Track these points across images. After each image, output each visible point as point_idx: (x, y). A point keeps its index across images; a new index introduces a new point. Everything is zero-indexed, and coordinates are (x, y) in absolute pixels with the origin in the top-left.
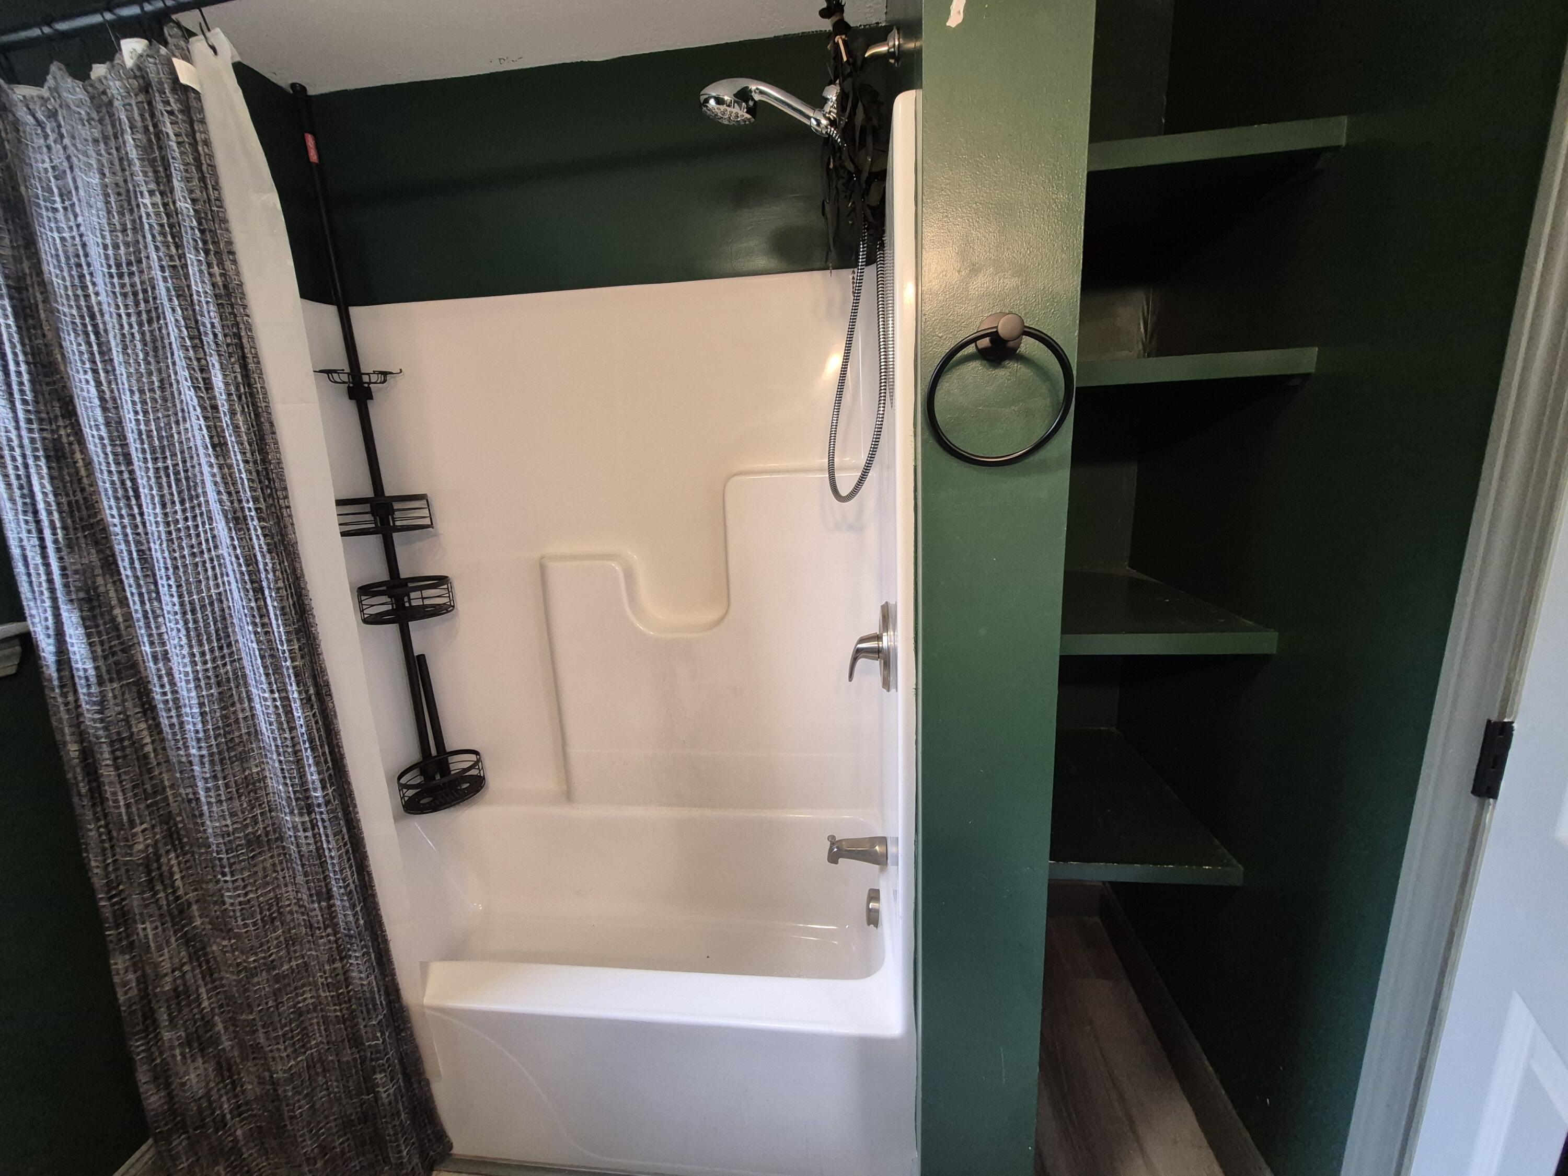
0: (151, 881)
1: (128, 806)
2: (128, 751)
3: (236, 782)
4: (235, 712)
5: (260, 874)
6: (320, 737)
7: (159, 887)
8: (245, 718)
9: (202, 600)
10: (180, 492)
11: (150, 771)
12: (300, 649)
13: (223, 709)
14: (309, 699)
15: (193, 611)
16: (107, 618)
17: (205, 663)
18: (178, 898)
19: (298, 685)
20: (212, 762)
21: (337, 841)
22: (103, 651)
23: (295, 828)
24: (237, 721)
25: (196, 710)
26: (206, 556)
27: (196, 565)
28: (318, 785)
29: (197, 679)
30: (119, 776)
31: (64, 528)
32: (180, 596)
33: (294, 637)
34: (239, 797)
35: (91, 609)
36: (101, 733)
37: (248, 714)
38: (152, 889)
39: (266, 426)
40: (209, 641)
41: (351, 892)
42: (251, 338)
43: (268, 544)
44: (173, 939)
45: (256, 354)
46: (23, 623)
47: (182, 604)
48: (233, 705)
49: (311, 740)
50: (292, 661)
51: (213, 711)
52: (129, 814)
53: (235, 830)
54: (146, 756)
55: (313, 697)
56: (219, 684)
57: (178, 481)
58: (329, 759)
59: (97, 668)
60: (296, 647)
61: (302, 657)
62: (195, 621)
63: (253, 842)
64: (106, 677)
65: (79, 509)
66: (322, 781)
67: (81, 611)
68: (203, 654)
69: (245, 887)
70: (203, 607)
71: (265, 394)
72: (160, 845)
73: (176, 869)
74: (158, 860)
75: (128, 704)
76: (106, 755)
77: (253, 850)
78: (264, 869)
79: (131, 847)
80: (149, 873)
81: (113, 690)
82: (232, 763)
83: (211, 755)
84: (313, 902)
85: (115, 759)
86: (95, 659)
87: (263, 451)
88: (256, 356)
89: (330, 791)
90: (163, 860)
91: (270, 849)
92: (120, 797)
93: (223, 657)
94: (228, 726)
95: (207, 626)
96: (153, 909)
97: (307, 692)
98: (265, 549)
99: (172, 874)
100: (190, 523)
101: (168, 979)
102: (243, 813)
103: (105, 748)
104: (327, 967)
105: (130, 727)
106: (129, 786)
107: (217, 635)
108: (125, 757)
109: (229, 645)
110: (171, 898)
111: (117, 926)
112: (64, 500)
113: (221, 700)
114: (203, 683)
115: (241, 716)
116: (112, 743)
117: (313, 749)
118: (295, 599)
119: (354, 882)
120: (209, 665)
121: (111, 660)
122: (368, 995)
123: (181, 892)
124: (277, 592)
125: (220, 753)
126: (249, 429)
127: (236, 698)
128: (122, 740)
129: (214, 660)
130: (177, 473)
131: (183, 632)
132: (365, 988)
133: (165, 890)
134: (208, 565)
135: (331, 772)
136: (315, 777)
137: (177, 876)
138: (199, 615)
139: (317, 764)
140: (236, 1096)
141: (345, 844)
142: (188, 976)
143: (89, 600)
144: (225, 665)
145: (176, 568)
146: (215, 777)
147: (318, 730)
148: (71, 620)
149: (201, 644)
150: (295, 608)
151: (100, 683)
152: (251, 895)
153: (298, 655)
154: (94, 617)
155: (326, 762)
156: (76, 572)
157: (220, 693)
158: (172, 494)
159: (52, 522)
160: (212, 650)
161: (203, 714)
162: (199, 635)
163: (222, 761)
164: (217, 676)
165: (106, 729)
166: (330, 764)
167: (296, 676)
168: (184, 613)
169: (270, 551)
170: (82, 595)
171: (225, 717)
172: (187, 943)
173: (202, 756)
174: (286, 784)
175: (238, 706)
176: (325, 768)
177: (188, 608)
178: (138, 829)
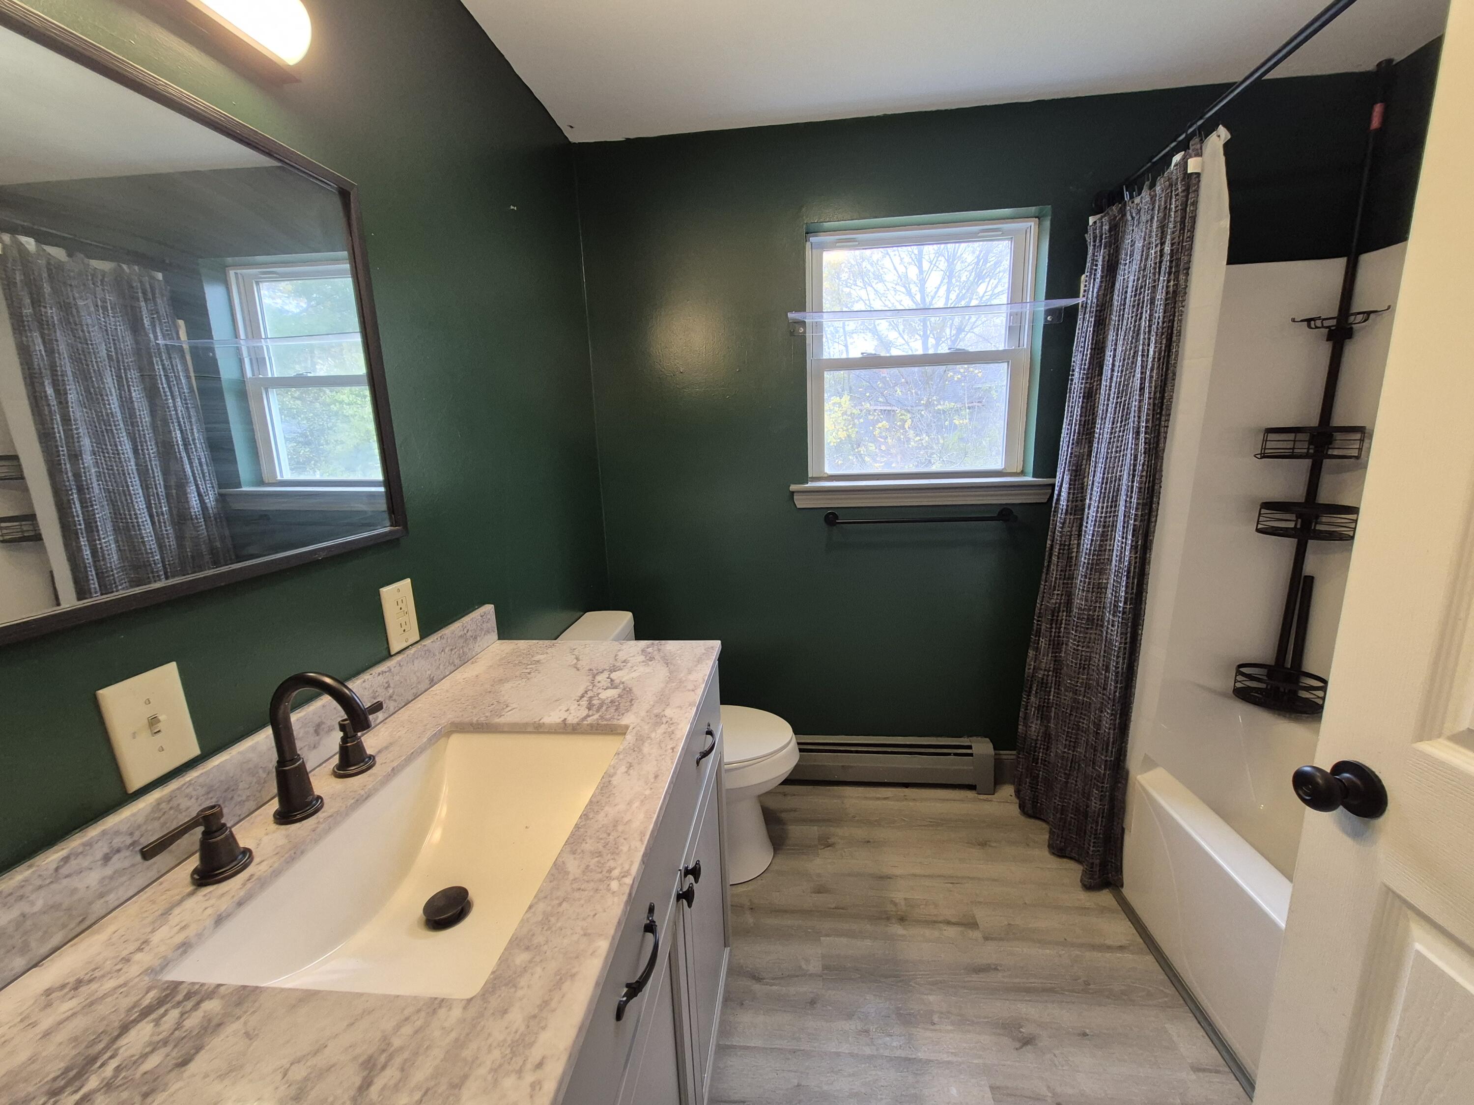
0: (1052, 620)
1: (1056, 578)
2: (1065, 552)
3: (1094, 583)
4: (1106, 545)
5: (1087, 640)
6: (1134, 572)
7: (1054, 626)
8: (1110, 550)
9: (1112, 477)
10: (1122, 416)
11: (1070, 566)
12: (1142, 515)
13: (1101, 541)
14: (1136, 547)
15: (1106, 483)
16: (1080, 481)
17: (1102, 513)
18: (1059, 637)
19: (1133, 536)
20: (1087, 568)
21: (1121, 638)
22: (1073, 498)
23: (1108, 621)
24: (1105, 550)
25: (1090, 537)
26: (1122, 453)
27: (1116, 457)
28: (1123, 599)
29: (1096, 521)
30: (1058, 562)
31: (1079, 433)
32: (1104, 474)
33: (1140, 507)
34: (1093, 592)
35: (1076, 476)
36: (1058, 538)
37: (1111, 548)
38: (1051, 624)
39: (1170, 375)
40: (1108, 502)
41: (1118, 672)
42: (1180, 321)
43: (1145, 448)
44: (1050, 655)
45: (1180, 330)
46: (1053, 479)
47: (1103, 478)
48: (1107, 540)
49: (1129, 572)
50: (1135, 521)
51: (1096, 541)
52: (1055, 583)
53: (1084, 609)
54: (1072, 558)
55: (1139, 547)
56: (1104, 527)
57: (1124, 409)
58: (1135, 588)
59: (1067, 506)
60: (1140, 513)
61: (1141, 521)
62: (1106, 489)
63: (1090, 620)
64: (1069, 511)
65: (1088, 424)
66: (1126, 598)
67: (1071, 476)
68: (1103, 508)
69: (1078, 642)
70: (1111, 482)
71: (1177, 356)
72: (1062, 605)
73: (1064, 621)
74: (1058, 612)
75: (1074, 529)
76: (1057, 550)
77: (1088, 625)
78: (1090, 638)
79: (1051, 599)
80: (1053, 616)
81: (1070, 519)
82: (1095, 572)
83: (1088, 563)
84: (1103, 670)
85: (1059, 553)
86: (1068, 501)
87: (1163, 392)
88: (1179, 332)
89: (1128, 607)
90: (1060, 614)
91: (1096, 629)
92: (1055, 573)
93: (1111, 512)
94: (1101, 551)
95: (1109, 492)
96: (1048, 634)
97: (1137, 542)
98: (1143, 451)
99: (1061, 624)
100: (1121, 434)
101: (1042, 672)
102: (1091, 602)
103: (1058, 547)
104: (1097, 712)
105: (1070, 541)
106: (1059, 569)
107: (1112, 499)
108: (1063, 554)
109: (1115, 506)
110: (1057, 634)
111: (1036, 637)
112: (1083, 419)
113: (1102, 536)
114: (1097, 524)
115: (1108, 548)
116: (1061, 545)
117: (1128, 578)
118: (1151, 484)
119: (1123, 669)
120: (1103, 515)
121: (1074, 504)
122: (1105, 739)
123: (1061, 635)
124: (1141, 478)
125: (1092, 564)
126: (1158, 378)
127: (1109, 537)
128: (1065, 545)
129: (1106, 512)
130: (1124, 405)
131: (1099, 494)
132: (1106, 734)
133: (1056, 629)
134: (1121, 459)
135: (1134, 596)
136: (1123, 594)
137: (1063, 626)
138: (1108, 486)
139: (1127, 587)
140: (1046, 754)
141: (1126, 643)
142: (1050, 677)
143: (1076, 471)
144: (1110, 517)
145: (1107, 458)
146: (1086, 577)
147: (1135, 568)
148: (1067, 478)
149: (1104, 503)
150: (1148, 490)
151: (1066, 514)
152: (1080, 648)
153: (1139, 519)
154: (1075, 480)
155: (1132, 589)
156: (1075, 456)
157: (1103, 532)
158: (1118, 417)
159: (1075, 429)
160: (1107, 507)
161: (1092, 540)
162: (1104, 497)
163: (1092, 569)
164: (1105, 522)
165: (1061, 537)
166: (1135, 591)
167: (1134, 530)
168: (1103, 484)
169: (1145, 453)
170: (1074, 468)
171: (1100, 546)
172: (1055, 661)
173: (1084, 563)
174: (1112, 594)
175: (1108, 542)
176: (1130, 592)
177: (1105, 481)
178: (1056, 592)
